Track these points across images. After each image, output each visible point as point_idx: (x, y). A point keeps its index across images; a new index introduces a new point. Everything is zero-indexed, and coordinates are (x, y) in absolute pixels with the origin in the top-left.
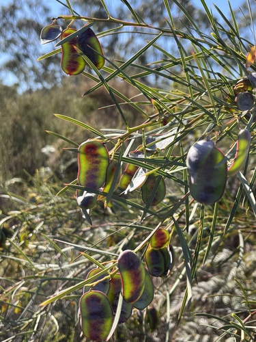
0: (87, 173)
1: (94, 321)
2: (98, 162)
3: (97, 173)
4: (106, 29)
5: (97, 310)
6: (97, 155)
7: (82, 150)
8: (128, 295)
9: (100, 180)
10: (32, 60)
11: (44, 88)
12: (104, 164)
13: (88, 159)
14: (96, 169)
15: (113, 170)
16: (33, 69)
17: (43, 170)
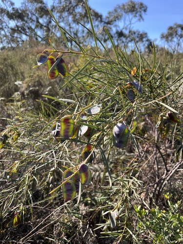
0: (64, 130)
1: (68, 193)
2: (69, 126)
3: (69, 130)
4: (45, 16)
5: (69, 188)
6: (69, 123)
7: (62, 120)
8: (83, 182)
9: (70, 133)
10: (4, 31)
11: (12, 47)
12: (72, 126)
13: (65, 124)
14: (68, 129)
15: (76, 129)
16: (5, 36)
17: (16, 93)
